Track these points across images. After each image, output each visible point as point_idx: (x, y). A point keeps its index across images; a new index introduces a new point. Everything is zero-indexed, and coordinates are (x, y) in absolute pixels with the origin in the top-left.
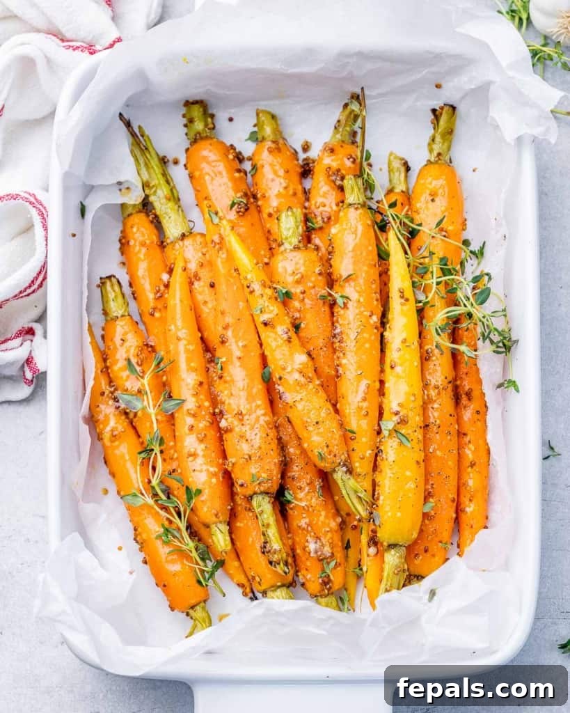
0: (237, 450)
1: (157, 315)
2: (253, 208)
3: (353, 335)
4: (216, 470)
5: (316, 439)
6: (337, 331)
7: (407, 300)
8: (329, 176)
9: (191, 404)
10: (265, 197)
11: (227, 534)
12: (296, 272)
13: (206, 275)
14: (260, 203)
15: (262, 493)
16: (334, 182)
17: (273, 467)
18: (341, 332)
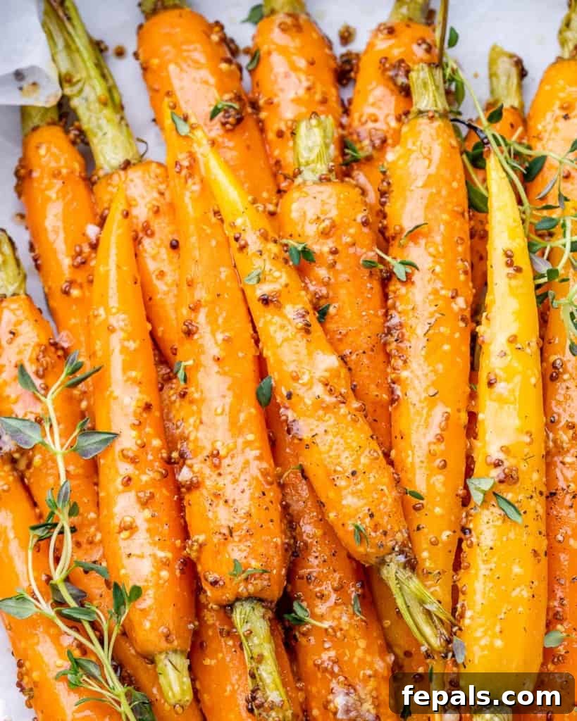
0: (208, 519)
1: (75, 292)
2: (250, 123)
3: (420, 331)
4: (169, 555)
5: (349, 501)
6: (395, 321)
7: (519, 270)
8: (385, 70)
9: (128, 440)
10: (272, 103)
11: (186, 672)
12: (322, 217)
13: (163, 230)
14: (263, 115)
15: (250, 598)
16: (393, 79)
17: (272, 552)
18: (401, 325)
